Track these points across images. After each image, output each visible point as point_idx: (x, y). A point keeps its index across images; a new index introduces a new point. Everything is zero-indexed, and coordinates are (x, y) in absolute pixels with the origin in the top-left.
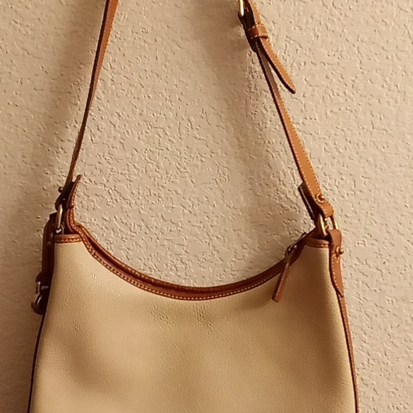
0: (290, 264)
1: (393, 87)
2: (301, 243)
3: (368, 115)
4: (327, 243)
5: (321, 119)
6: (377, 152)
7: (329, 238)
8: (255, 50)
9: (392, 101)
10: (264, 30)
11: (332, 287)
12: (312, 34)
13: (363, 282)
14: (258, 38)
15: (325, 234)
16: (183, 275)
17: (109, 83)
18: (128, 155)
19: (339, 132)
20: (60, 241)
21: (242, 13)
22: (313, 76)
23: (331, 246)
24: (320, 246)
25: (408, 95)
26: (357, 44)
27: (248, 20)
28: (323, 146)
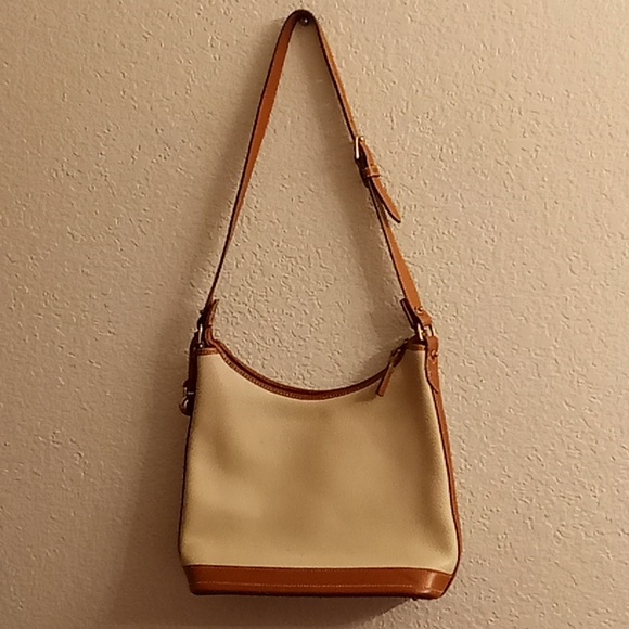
0: (394, 366)
1: (490, 228)
2: (404, 347)
3: (469, 251)
4: (424, 347)
5: (428, 253)
6: (476, 284)
7: (425, 342)
8: (367, 186)
9: (490, 241)
10: (376, 170)
11: (427, 383)
12: (422, 183)
13: (463, 397)
14: (370, 177)
15: (421, 338)
16: (308, 383)
17: (253, 219)
18: (266, 279)
19: (444, 266)
20: (202, 353)
21: (358, 156)
22: (422, 217)
23: (426, 350)
24: (417, 349)
25: (503, 235)
26: (459, 190)
27: (362, 162)
28: (430, 277)
